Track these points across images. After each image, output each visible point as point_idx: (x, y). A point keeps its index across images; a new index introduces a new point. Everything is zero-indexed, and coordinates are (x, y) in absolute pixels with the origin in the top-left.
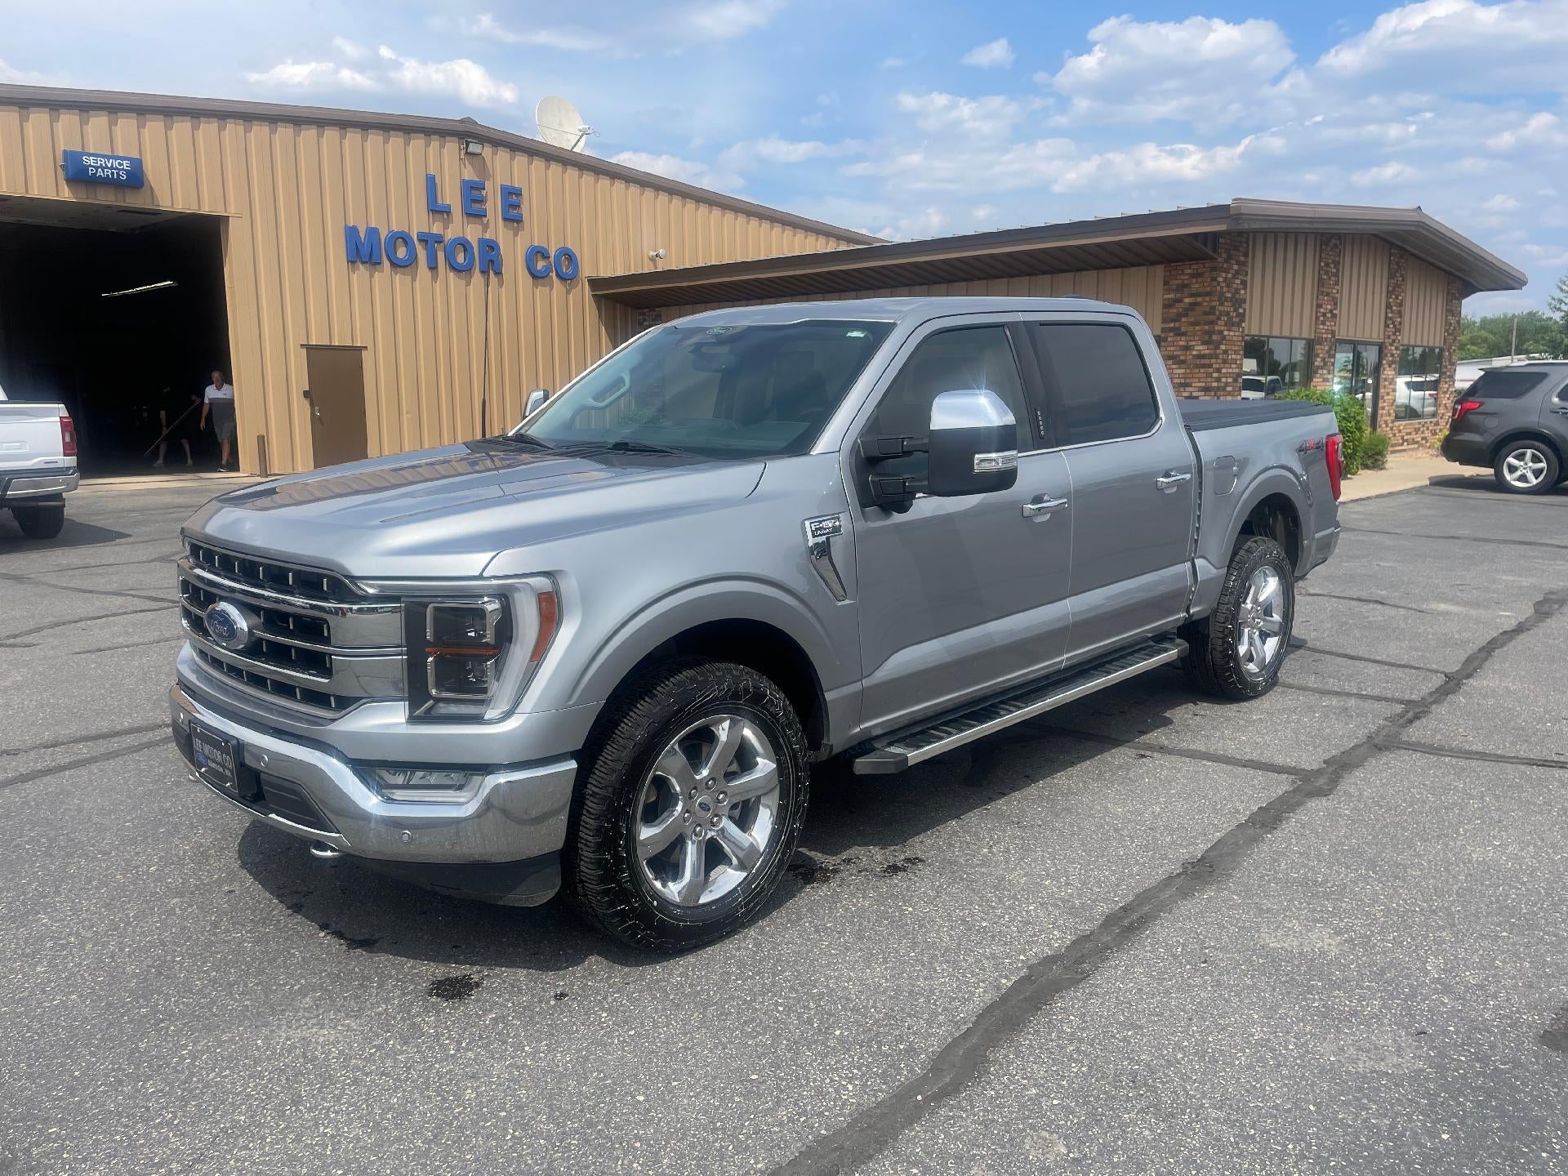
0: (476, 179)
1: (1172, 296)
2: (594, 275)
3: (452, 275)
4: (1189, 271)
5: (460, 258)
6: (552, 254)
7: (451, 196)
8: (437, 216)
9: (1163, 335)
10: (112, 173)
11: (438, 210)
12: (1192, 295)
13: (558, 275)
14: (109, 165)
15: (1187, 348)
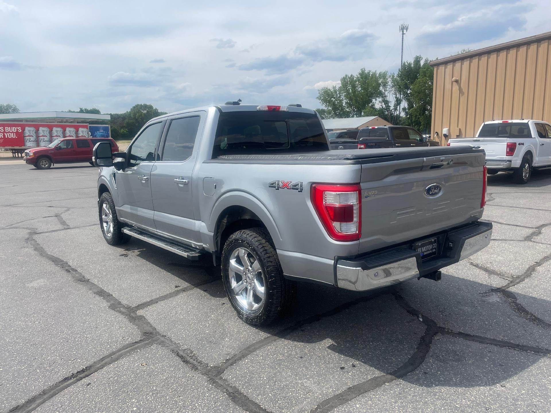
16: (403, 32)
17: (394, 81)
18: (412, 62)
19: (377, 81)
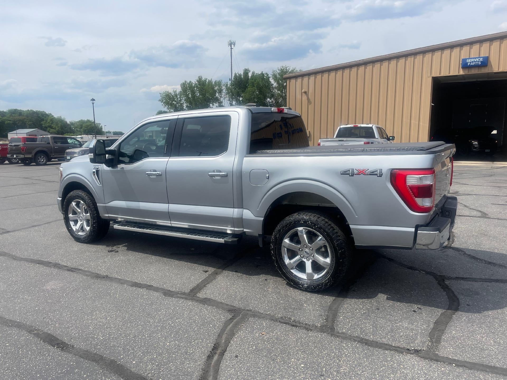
10: (476, 63)
16: (231, 46)
17: (227, 89)
18: (242, 73)
19: (213, 88)
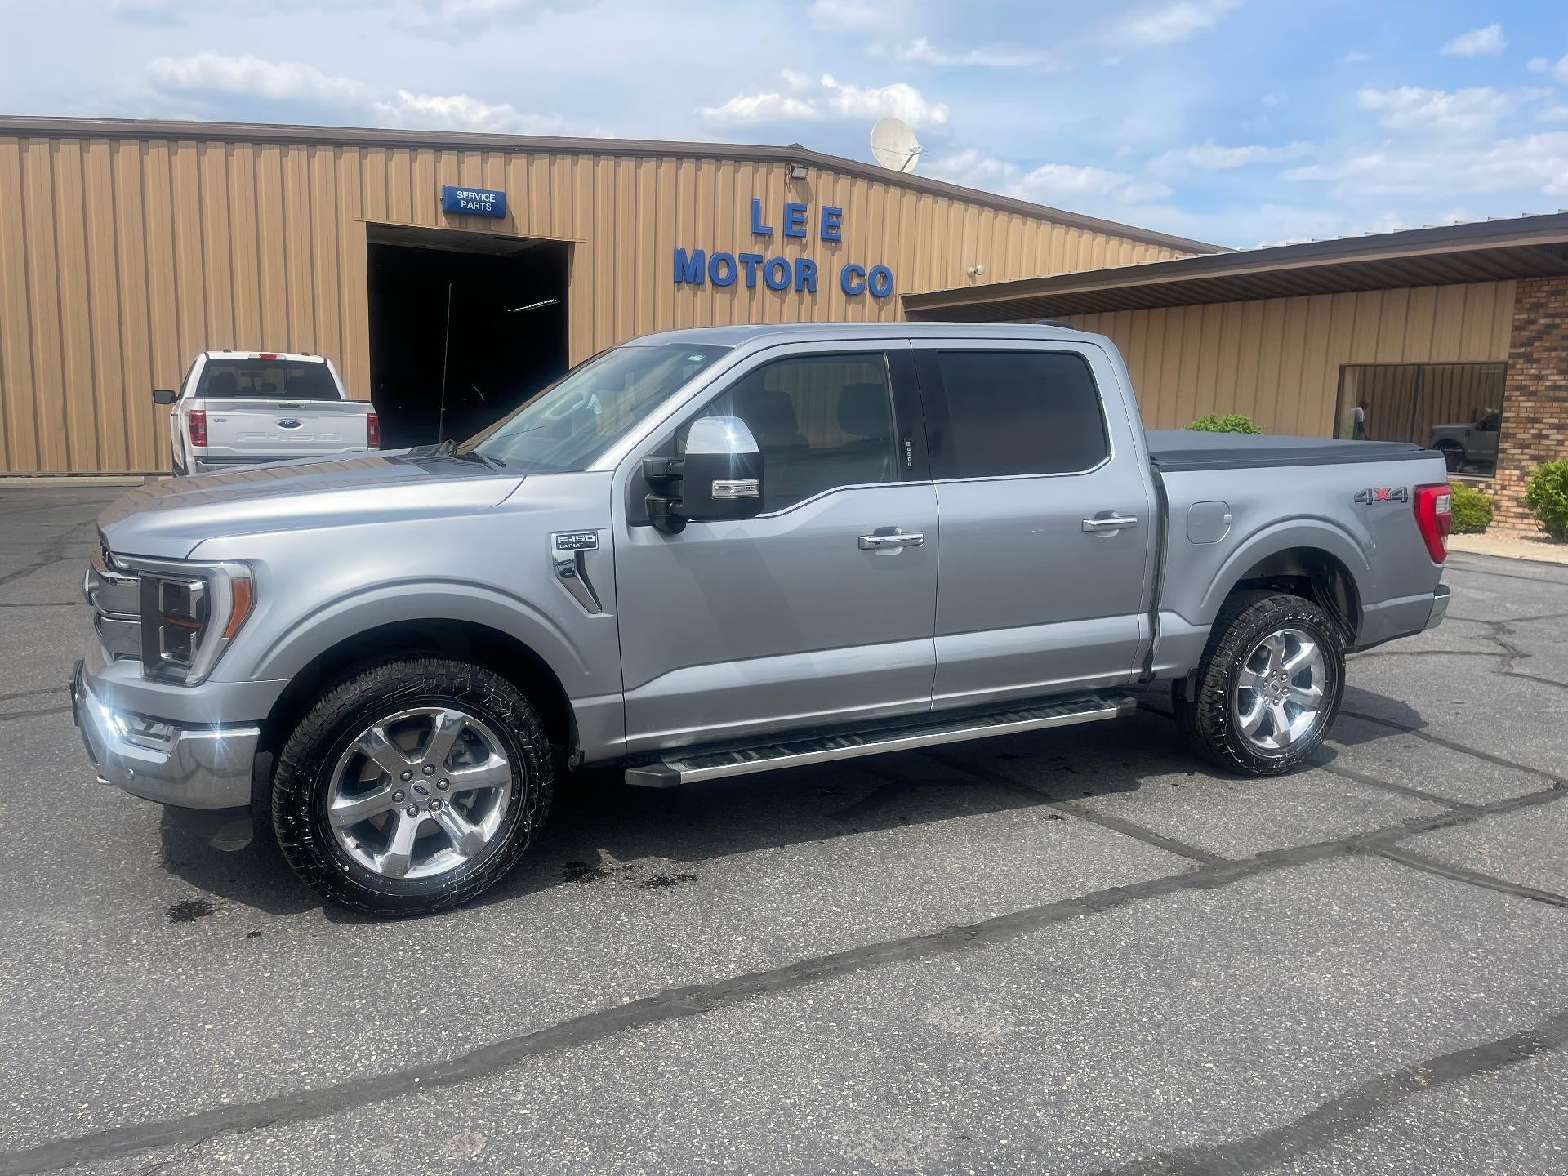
0: (800, 203)
1: (1524, 317)
2: (908, 292)
3: (768, 293)
4: (1547, 288)
5: (778, 278)
6: (868, 272)
7: (774, 219)
8: (759, 238)
9: (1510, 362)
10: (480, 206)
11: (761, 233)
12: (1548, 316)
13: (872, 293)
14: (478, 199)
15: (1539, 377)
